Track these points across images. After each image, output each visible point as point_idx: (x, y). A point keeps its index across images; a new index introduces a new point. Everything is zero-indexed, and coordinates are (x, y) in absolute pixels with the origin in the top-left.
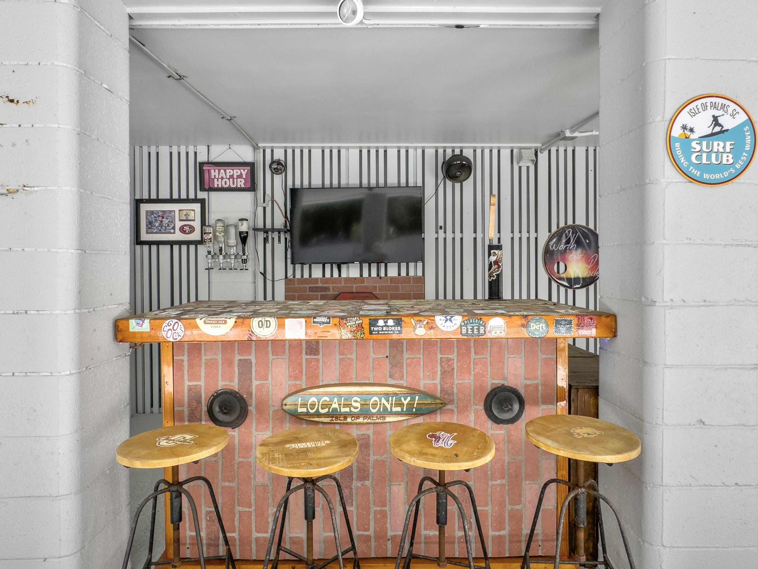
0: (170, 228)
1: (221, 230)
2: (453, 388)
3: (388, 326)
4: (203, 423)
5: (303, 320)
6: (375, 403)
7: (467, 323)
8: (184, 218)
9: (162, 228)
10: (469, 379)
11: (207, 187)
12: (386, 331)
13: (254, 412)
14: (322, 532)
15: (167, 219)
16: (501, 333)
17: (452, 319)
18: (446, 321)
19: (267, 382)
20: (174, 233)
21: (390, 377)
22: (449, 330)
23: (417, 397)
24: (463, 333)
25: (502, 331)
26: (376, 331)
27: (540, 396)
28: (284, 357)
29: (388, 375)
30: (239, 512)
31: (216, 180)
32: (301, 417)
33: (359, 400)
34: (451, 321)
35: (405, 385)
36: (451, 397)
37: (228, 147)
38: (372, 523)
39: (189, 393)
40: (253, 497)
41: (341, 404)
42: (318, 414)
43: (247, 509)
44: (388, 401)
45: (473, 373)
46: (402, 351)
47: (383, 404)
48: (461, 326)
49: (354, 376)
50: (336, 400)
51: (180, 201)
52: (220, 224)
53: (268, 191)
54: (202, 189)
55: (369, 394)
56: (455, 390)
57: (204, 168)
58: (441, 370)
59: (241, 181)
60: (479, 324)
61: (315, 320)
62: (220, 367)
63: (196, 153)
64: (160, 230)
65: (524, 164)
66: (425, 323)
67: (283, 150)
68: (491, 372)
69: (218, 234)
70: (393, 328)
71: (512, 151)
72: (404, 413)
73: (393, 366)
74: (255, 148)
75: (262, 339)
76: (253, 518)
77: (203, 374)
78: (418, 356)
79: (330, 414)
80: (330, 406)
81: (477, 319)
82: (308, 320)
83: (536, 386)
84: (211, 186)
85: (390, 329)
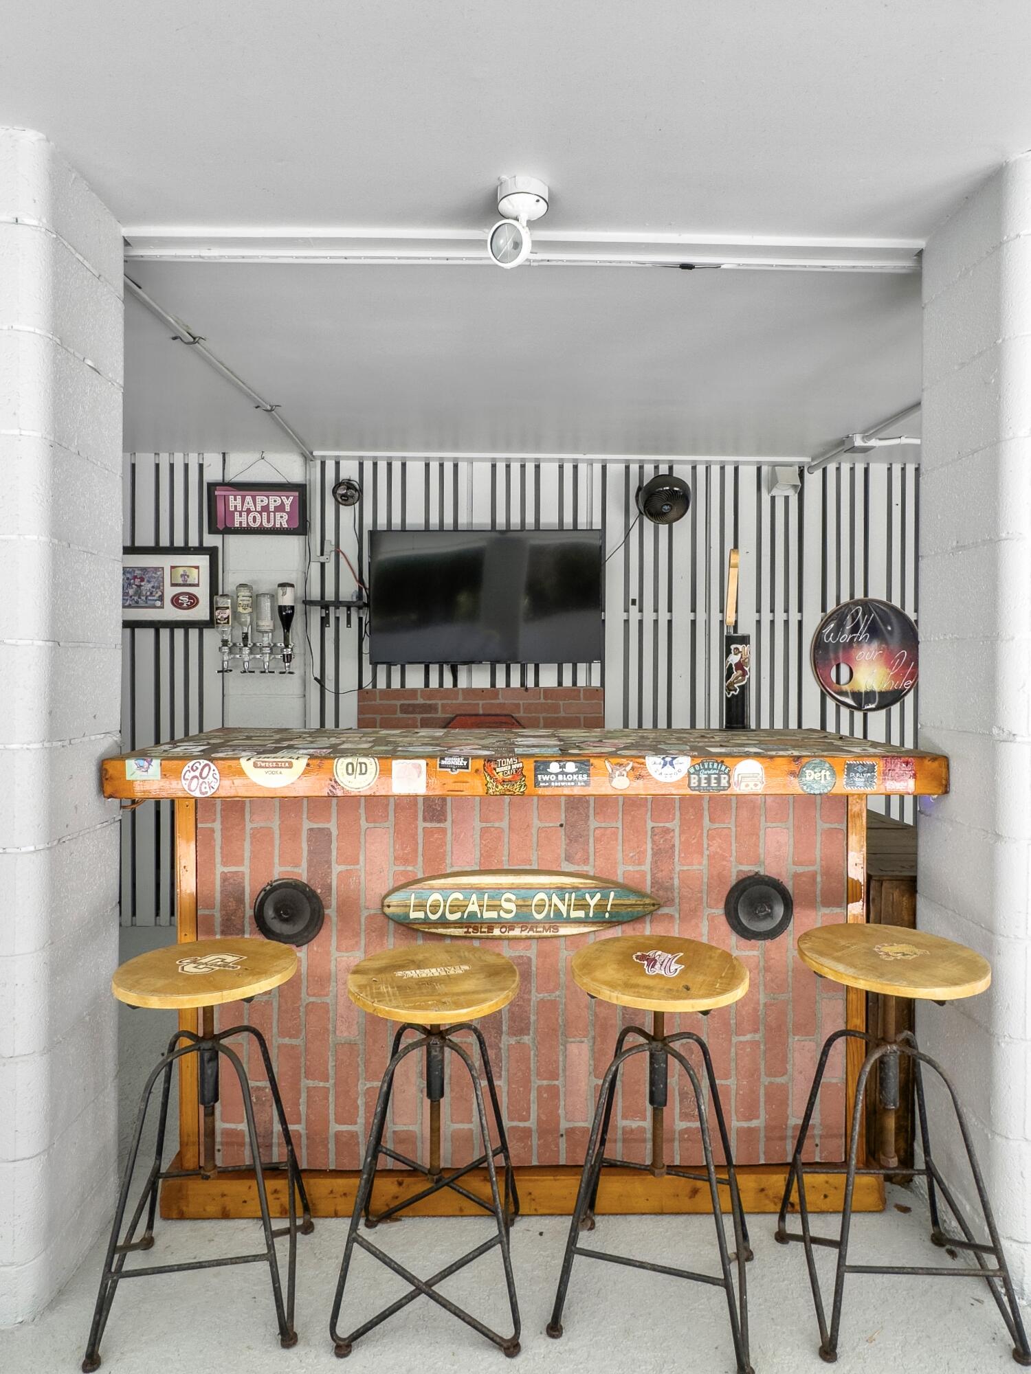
0: (155, 598)
1: (245, 602)
2: (672, 878)
3: (567, 774)
4: (247, 936)
5: (423, 763)
6: (540, 903)
7: (700, 770)
8: (180, 581)
9: (139, 598)
10: (700, 864)
11: (221, 527)
12: (563, 781)
13: (334, 919)
14: (449, 1123)
15: (149, 582)
16: (756, 785)
17: (675, 762)
18: (665, 765)
19: (358, 867)
20: (162, 607)
21: (566, 860)
22: (669, 780)
23: (612, 894)
24: (692, 785)
25: (758, 783)
26: (545, 782)
27: (818, 892)
28: (386, 825)
29: (563, 856)
30: (308, 1088)
31: (237, 514)
32: (415, 927)
33: (513, 898)
34: (671, 764)
35: (591, 874)
36: (669, 893)
37: (258, 456)
38: (534, 1107)
39: (223, 886)
40: (331, 1064)
41: (483, 906)
42: (444, 922)
43: (322, 1084)
44: (563, 900)
45: (706, 853)
46: (588, 816)
47: (555, 905)
48: (689, 774)
49: (505, 858)
50: (474, 897)
51: (172, 550)
52: (244, 593)
53: (330, 535)
54: (213, 530)
55: (530, 889)
56: (676, 882)
57: (216, 493)
58: (652, 849)
59: (281, 517)
60: (720, 771)
61: (443, 762)
62: (277, 842)
63: (201, 466)
64: (137, 602)
65: (779, 493)
66: (628, 768)
67: (356, 463)
68: (736, 852)
69: (240, 610)
70: (575, 777)
71: (759, 469)
72: (590, 920)
73: (571, 840)
74: (307, 458)
75: (353, 794)
76: (331, 1099)
77: (247, 854)
78: (614, 825)
79: (464, 921)
80: (465, 908)
81: (717, 762)
82: (431, 762)
83: (813, 876)
84: (228, 526)
85: (570, 778)
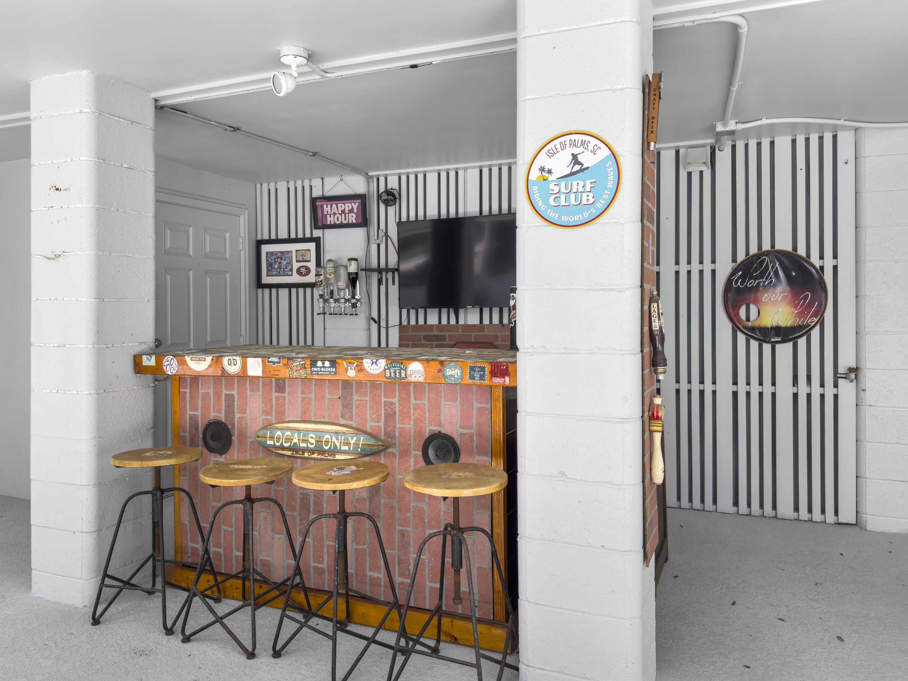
0: (288, 270)
1: (330, 271)
2: (395, 431)
3: (325, 367)
4: (200, 448)
5: (260, 360)
6: (327, 440)
7: (390, 367)
8: (301, 258)
9: (280, 270)
10: (409, 424)
11: (320, 224)
12: (324, 371)
13: (236, 442)
14: (285, 559)
15: (285, 260)
16: (420, 377)
17: (378, 362)
18: (372, 364)
19: (246, 415)
20: (292, 275)
21: (342, 417)
22: (375, 372)
23: (362, 438)
24: (387, 376)
25: (421, 376)
26: (316, 371)
27: (475, 446)
28: (259, 393)
29: (340, 415)
30: (224, 530)
31: (328, 216)
32: (270, 449)
33: (314, 436)
34: (376, 364)
35: (354, 426)
36: (393, 440)
37: (339, 178)
38: (325, 557)
39: (190, 421)
40: (234, 519)
41: (300, 440)
42: (282, 448)
43: (230, 529)
44: (337, 439)
45: (413, 418)
46: (352, 393)
47: (334, 442)
48: (385, 369)
49: (312, 415)
50: (296, 435)
51: (297, 240)
52: (331, 265)
53: (383, 226)
54: (317, 227)
55: (322, 432)
56: (397, 434)
57: (317, 204)
58: (385, 414)
59: (352, 216)
60: (401, 368)
61: (269, 360)
62: (212, 400)
63: (311, 187)
64: (279, 273)
65: (695, 170)
66: (355, 365)
67: (397, 177)
68: (429, 418)
69: (328, 276)
70: (329, 369)
71: (677, 152)
72: (351, 452)
73: (344, 406)
74: (369, 177)
75: (231, 375)
76: (234, 537)
77: (200, 406)
78: (365, 399)
79: (291, 447)
80: (291, 440)
81: (399, 363)
82: (264, 359)
83: (471, 435)
84: (324, 224)
85: (327, 370)
